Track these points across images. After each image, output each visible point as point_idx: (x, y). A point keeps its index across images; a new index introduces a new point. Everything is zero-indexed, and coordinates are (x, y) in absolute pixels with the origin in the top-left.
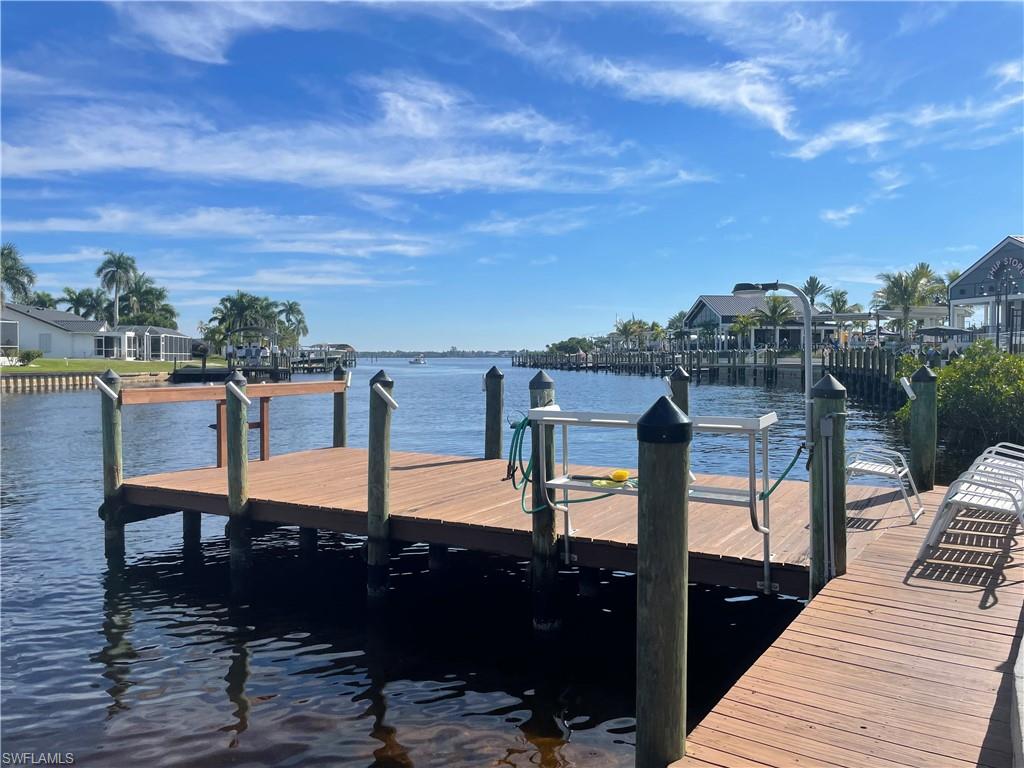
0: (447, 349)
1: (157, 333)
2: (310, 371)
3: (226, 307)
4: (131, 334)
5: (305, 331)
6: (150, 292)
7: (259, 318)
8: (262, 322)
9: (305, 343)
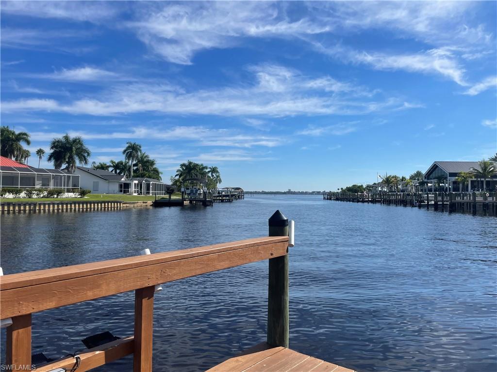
0: (286, 190)
1: (149, 181)
2: (222, 201)
3: (183, 169)
4: (136, 182)
5: (220, 181)
6: (148, 161)
7: (198, 173)
8: (200, 176)
9: (220, 187)
